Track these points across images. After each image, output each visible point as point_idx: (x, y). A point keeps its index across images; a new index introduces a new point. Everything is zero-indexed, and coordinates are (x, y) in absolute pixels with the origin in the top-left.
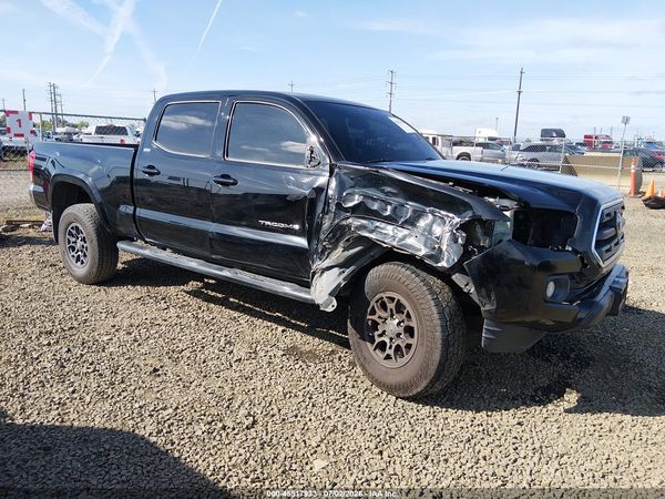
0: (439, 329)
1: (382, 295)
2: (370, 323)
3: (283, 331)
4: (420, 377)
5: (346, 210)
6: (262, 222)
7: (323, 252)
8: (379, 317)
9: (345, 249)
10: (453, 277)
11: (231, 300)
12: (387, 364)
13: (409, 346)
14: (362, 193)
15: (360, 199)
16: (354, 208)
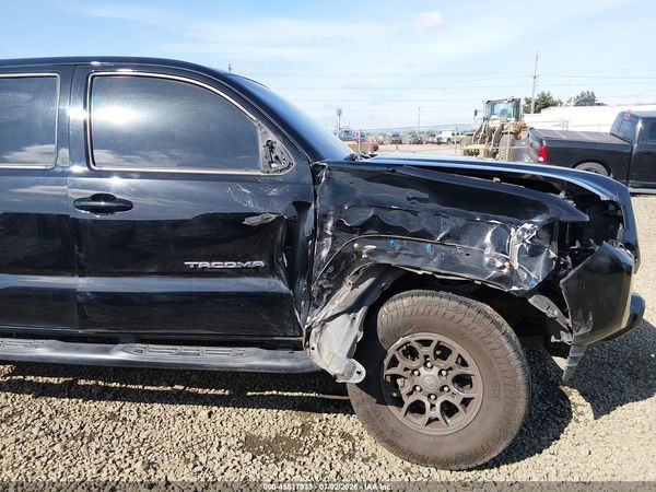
0: (519, 371)
1: (407, 338)
2: (388, 379)
3: (210, 414)
4: (498, 440)
5: (351, 230)
6: (192, 264)
7: (320, 296)
8: (406, 369)
9: (355, 286)
10: (530, 300)
11: (82, 382)
12: (433, 430)
13: (466, 402)
14: (373, 203)
15: (371, 213)
16: (363, 228)
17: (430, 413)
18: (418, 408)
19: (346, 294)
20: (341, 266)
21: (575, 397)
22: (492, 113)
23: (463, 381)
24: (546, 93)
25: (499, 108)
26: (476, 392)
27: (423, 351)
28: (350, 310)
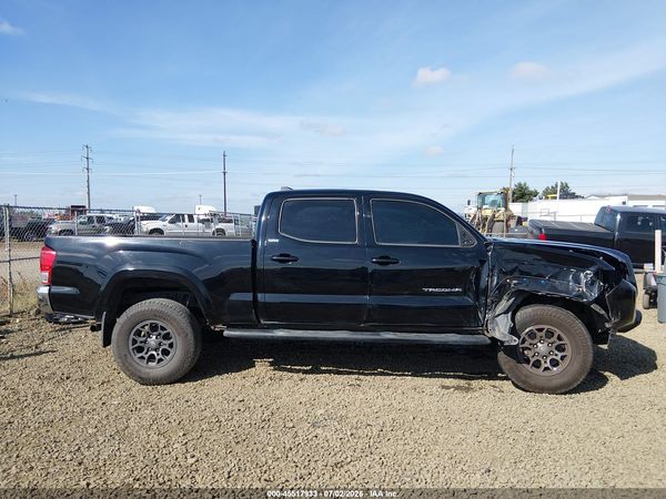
1: (531, 328)
5: (506, 273)
6: (426, 290)
7: (492, 305)
8: (530, 344)
9: (508, 300)
10: (592, 306)
12: (547, 374)
13: (563, 358)
14: (515, 261)
15: (515, 265)
16: (512, 272)
17: (544, 366)
18: (537, 364)
19: (504, 304)
20: (502, 289)
21: (607, 374)
22: (483, 203)
23: (560, 348)
24: (523, 183)
25: (489, 199)
26: (568, 352)
27: (539, 334)
28: (506, 312)
